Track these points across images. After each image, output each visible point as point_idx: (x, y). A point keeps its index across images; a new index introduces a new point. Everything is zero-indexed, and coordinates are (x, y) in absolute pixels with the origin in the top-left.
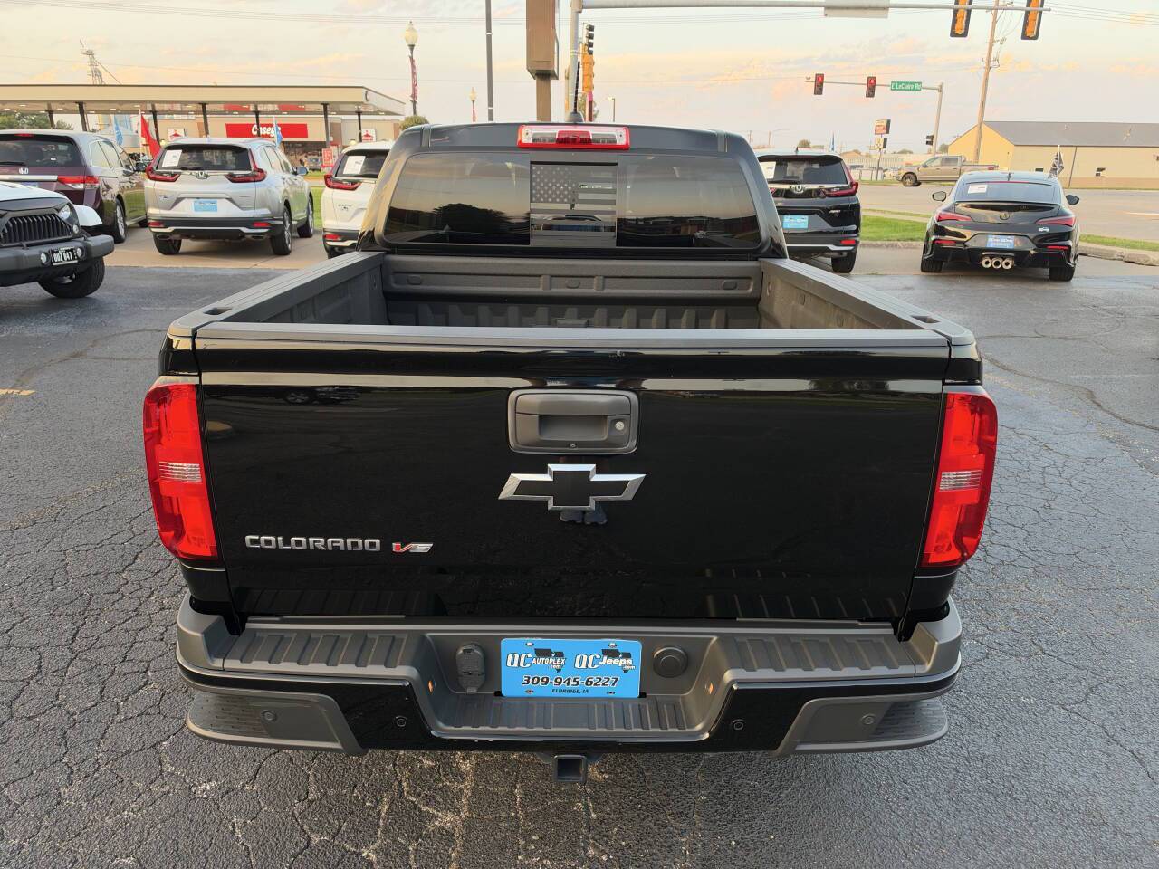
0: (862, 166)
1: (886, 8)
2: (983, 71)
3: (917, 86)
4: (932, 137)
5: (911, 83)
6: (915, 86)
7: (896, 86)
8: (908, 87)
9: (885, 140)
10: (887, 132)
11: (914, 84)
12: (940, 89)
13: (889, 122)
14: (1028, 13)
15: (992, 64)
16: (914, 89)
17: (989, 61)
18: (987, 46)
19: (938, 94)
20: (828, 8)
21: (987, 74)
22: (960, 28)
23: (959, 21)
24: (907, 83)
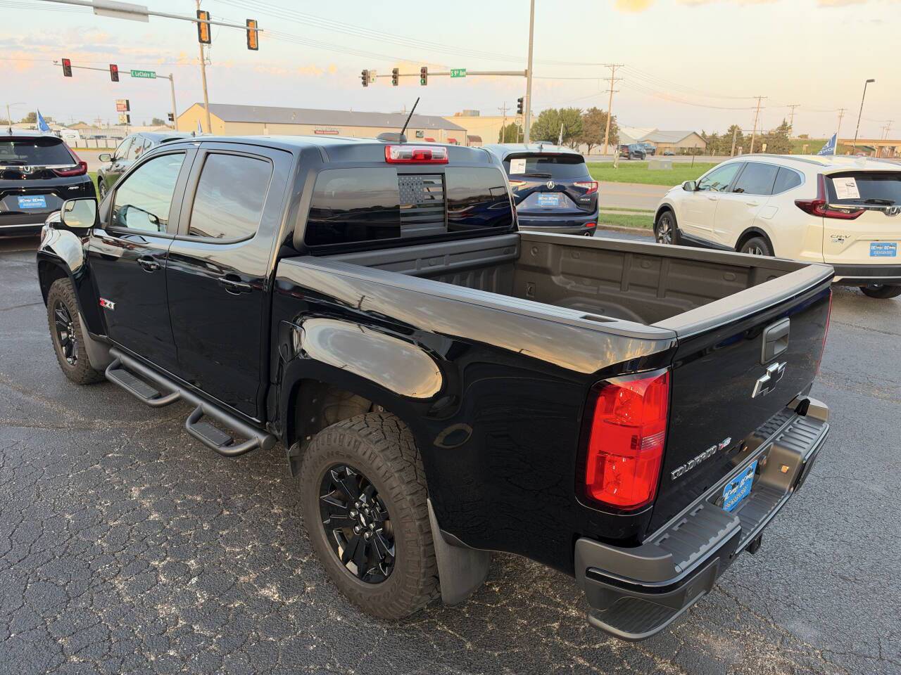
0: (106, 137)
1: (146, 14)
2: (200, 68)
3: (152, 75)
4: (172, 115)
5: (147, 72)
6: (150, 75)
7: (135, 73)
8: (144, 75)
9: (128, 116)
10: (128, 109)
11: (150, 73)
12: (171, 78)
13: (127, 101)
14: (248, 31)
15: (205, 62)
16: (150, 77)
17: (203, 60)
18: (200, 49)
19: (170, 82)
20: (96, 8)
21: (204, 69)
22: (205, 36)
23: (203, 31)
24: (144, 72)
